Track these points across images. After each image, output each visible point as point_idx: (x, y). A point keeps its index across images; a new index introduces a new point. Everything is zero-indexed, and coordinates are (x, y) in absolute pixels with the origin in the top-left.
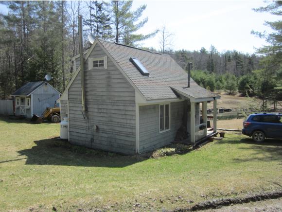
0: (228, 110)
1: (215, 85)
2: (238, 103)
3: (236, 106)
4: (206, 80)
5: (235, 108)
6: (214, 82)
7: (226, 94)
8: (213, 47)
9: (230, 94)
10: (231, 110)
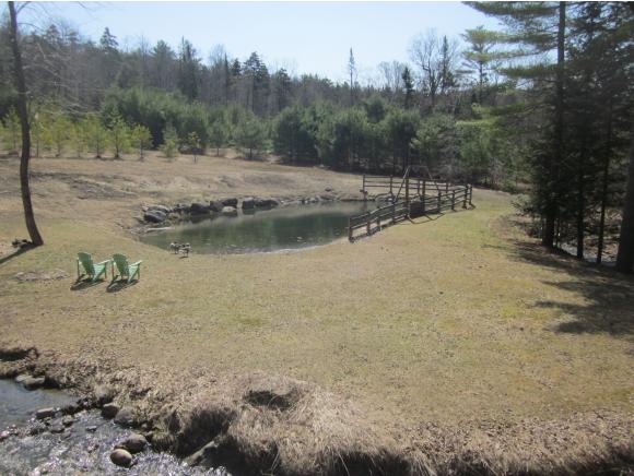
0: (268, 204)
1: (210, 131)
2: (287, 180)
3: (286, 192)
4: (182, 116)
5: (285, 198)
6: (207, 123)
7: (240, 158)
8: (187, 42)
9: (250, 158)
10: (275, 204)
